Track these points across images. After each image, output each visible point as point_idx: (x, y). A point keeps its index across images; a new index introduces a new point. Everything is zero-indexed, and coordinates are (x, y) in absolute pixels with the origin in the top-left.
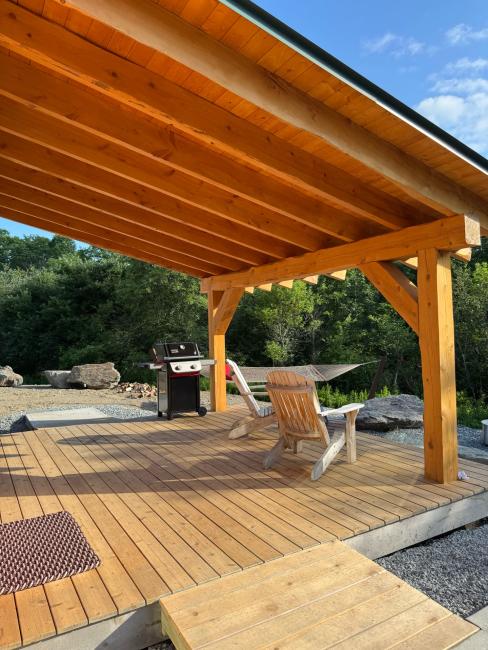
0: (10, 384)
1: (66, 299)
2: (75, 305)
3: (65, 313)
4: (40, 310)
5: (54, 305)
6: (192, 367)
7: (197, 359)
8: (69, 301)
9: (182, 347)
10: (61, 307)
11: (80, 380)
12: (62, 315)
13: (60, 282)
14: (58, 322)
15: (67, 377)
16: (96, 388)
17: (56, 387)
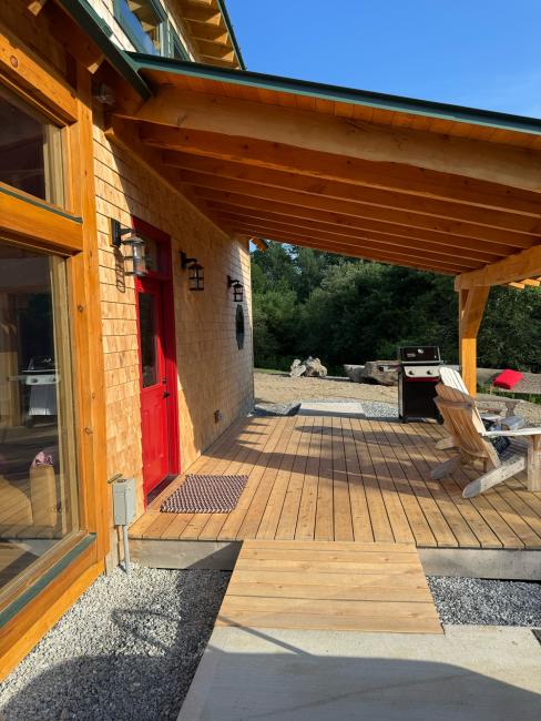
0: (316, 375)
1: (388, 290)
2: (397, 296)
3: (386, 305)
4: (364, 302)
5: (377, 298)
6: (429, 373)
7: (437, 364)
8: (391, 293)
9: (420, 351)
10: (384, 300)
11: (372, 375)
12: (384, 308)
13: (384, 274)
14: (379, 316)
15: (360, 371)
16: (387, 385)
17: (352, 381)
